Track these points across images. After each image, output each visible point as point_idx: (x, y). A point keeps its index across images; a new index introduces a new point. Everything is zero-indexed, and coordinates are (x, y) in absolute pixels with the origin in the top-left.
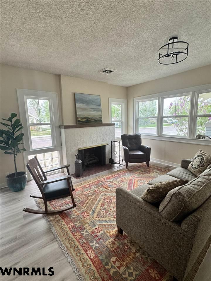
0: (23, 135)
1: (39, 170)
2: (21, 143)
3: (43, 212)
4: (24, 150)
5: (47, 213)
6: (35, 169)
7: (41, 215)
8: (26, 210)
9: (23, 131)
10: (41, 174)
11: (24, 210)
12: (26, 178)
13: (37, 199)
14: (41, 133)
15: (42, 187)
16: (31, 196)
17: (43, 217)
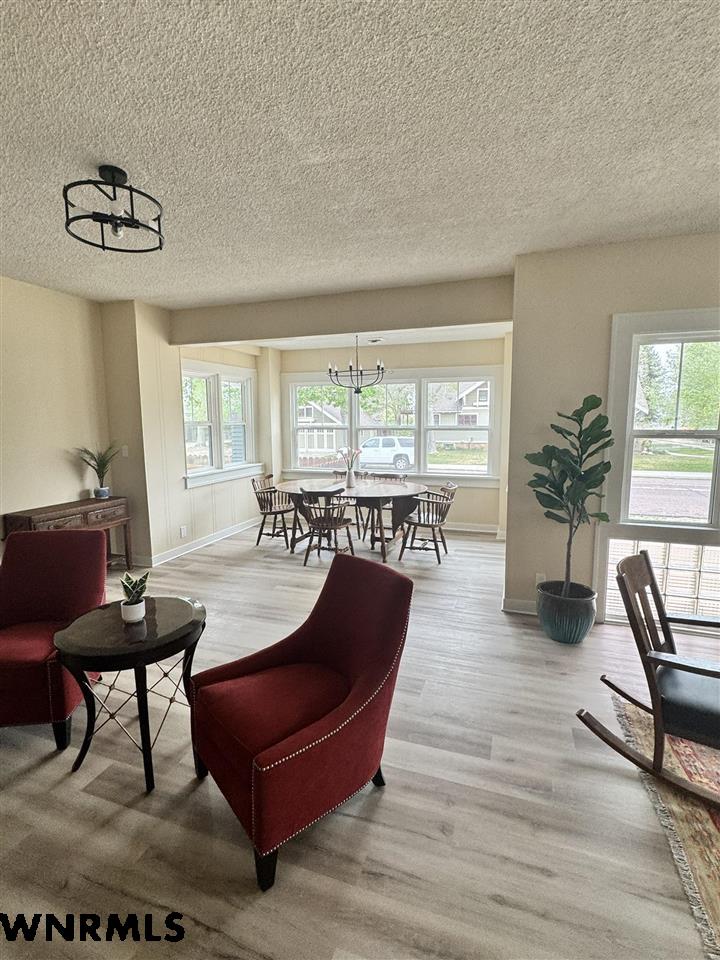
2: (597, 495)
3: (644, 763)
4: (603, 517)
6: (637, 595)
8: (587, 719)
11: (579, 716)
13: (623, 700)
16: (603, 679)
17: (642, 781)
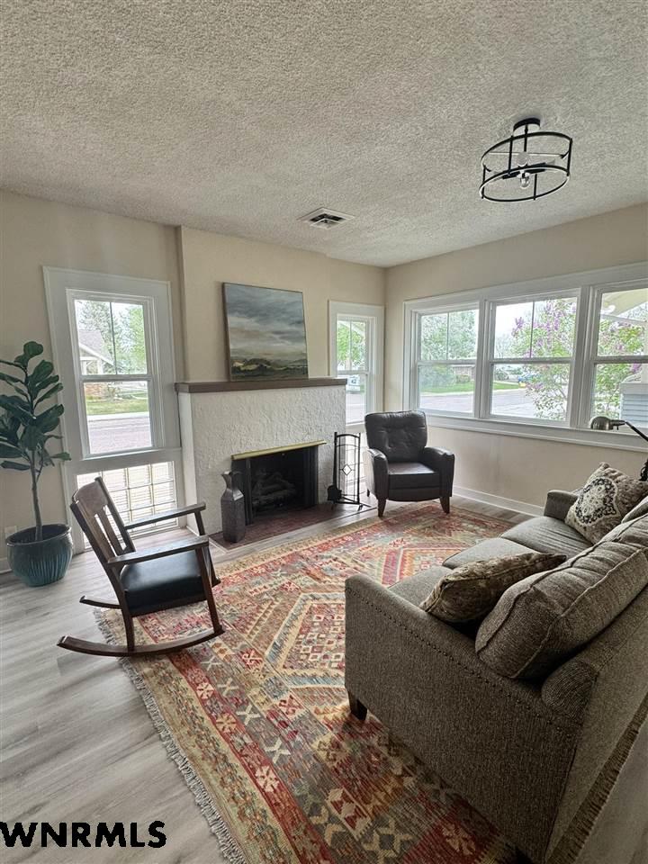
0: (59, 409)
1: (111, 518)
2: (56, 437)
3: (121, 651)
4: (64, 457)
5: (132, 654)
6: (96, 516)
7: (114, 659)
8: (68, 644)
9: (61, 398)
10: (117, 532)
11: (61, 645)
12: (69, 543)
13: (103, 609)
14: (119, 407)
15: (117, 572)
16: (83, 601)
17: (121, 666)
